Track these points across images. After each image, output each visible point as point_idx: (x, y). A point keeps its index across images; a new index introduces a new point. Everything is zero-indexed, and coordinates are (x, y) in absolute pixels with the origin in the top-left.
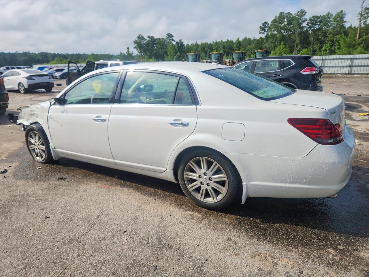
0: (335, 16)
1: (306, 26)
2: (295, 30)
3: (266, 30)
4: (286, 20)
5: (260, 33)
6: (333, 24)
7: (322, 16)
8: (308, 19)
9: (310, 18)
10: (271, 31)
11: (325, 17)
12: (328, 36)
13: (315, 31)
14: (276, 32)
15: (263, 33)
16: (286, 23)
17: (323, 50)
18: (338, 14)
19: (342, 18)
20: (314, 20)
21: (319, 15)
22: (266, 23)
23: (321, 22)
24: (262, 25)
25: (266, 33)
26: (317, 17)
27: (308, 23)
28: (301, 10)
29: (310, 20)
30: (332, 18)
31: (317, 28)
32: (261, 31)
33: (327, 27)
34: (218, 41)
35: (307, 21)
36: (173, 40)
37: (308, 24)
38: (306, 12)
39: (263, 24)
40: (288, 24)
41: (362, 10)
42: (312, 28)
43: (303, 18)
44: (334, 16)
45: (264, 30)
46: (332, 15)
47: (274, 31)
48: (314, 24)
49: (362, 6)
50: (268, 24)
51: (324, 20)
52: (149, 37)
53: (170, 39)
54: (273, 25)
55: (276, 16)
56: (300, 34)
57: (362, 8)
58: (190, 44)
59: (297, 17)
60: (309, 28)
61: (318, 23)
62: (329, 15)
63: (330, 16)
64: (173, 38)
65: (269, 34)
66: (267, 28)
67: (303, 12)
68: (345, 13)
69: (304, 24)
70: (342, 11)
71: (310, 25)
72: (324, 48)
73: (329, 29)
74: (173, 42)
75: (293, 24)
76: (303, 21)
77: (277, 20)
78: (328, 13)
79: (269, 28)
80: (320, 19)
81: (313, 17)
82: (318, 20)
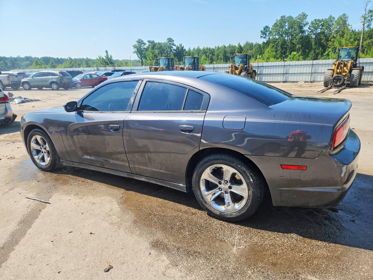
0: (338, 20)
1: (308, 30)
2: (296, 35)
3: (268, 35)
4: (287, 24)
5: (261, 38)
6: (335, 28)
7: (324, 19)
8: (310, 22)
9: (312, 21)
10: (273, 35)
11: (327, 20)
12: (330, 40)
13: (317, 35)
14: (277, 37)
15: (265, 38)
16: (287, 27)
17: (325, 55)
18: (341, 18)
19: (345, 22)
20: (316, 24)
21: (321, 19)
22: (267, 27)
23: (323, 25)
24: (263, 29)
25: (267, 38)
26: (319, 20)
27: (310, 26)
28: (302, 13)
29: (312, 23)
30: (334, 21)
31: (319, 32)
32: (262, 35)
33: (330, 31)
34: (220, 46)
35: (308, 25)
36: (173, 44)
37: (310, 28)
38: (307, 15)
39: (264, 28)
40: (289, 29)
41: (366, 12)
42: (314, 32)
43: (304, 21)
44: (336, 19)
45: (266, 35)
46: (334, 18)
47: (275, 35)
48: (316, 29)
49: (366, 9)
50: (269, 28)
51: (326, 24)
52: (149, 42)
53: (170, 44)
54: (274, 29)
55: (277, 20)
56: (302, 38)
57: (366, 11)
58: (192, 49)
59: (298, 20)
60: (311, 32)
61: (320, 27)
62: (331, 18)
63: (332, 19)
64: (174, 42)
65: (270, 38)
66: (268, 33)
67: (304, 15)
68: (348, 16)
69: (306, 28)
70: (344, 15)
71: (312, 29)
72: (326, 53)
73: (331, 33)
74: (173, 47)
75: (294, 28)
76: (305, 25)
77: (278, 24)
78: (330, 16)
79: (270, 32)
80: (322, 23)
81: (315, 20)
82: (321, 23)
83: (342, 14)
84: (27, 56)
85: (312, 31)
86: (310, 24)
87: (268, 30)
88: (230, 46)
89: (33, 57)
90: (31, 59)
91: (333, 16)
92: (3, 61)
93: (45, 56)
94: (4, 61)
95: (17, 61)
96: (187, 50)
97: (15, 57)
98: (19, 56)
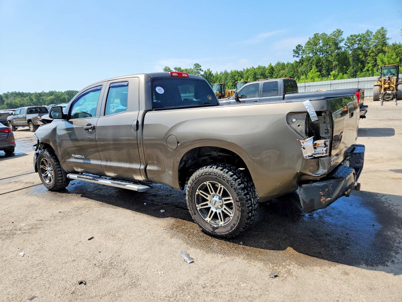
0: (376, 34)
1: (344, 46)
2: (332, 52)
3: (301, 53)
4: (321, 41)
5: (293, 57)
6: (373, 42)
7: (361, 34)
8: (346, 38)
9: (348, 37)
10: (306, 53)
11: (365, 35)
12: (369, 55)
13: (355, 50)
14: (311, 55)
15: (297, 57)
16: (321, 45)
17: (365, 71)
18: (379, 32)
19: (383, 36)
20: (352, 39)
21: (357, 34)
22: (299, 46)
23: (360, 40)
24: (295, 48)
25: (300, 57)
26: (355, 35)
27: (346, 42)
28: (337, 29)
29: (348, 39)
30: (372, 36)
31: (356, 47)
32: (295, 55)
33: (368, 46)
34: (249, 68)
35: (344, 41)
36: (200, 70)
37: (346, 44)
38: (343, 32)
39: (297, 47)
40: (323, 46)
42: (351, 48)
43: (339, 37)
44: (374, 33)
45: (298, 53)
46: (371, 33)
47: (309, 53)
48: (353, 44)
50: (302, 47)
51: (364, 38)
53: (197, 69)
54: (307, 47)
55: (310, 38)
56: (338, 54)
58: (219, 73)
59: (333, 37)
60: (347, 48)
61: (358, 42)
62: (368, 33)
63: (370, 34)
64: (201, 68)
65: (304, 57)
66: (301, 51)
67: (339, 31)
68: (387, 30)
69: (342, 45)
70: (382, 28)
71: (348, 44)
72: (366, 68)
73: (370, 48)
74: (200, 72)
75: (329, 45)
76: (340, 41)
77: (311, 42)
78: (368, 31)
79: (303, 51)
80: (359, 38)
81: (351, 36)
82: (357, 39)
83: (380, 28)
84: (51, 91)
85: (349, 47)
86: (346, 39)
87: (300, 48)
88: (259, 68)
89: (57, 91)
90: (55, 93)
91: (370, 30)
92: (28, 97)
93: (68, 90)
94: (30, 97)
95: (41, 96)
96: (214, 74)
97: (40, 92)
98: (44, 91)
